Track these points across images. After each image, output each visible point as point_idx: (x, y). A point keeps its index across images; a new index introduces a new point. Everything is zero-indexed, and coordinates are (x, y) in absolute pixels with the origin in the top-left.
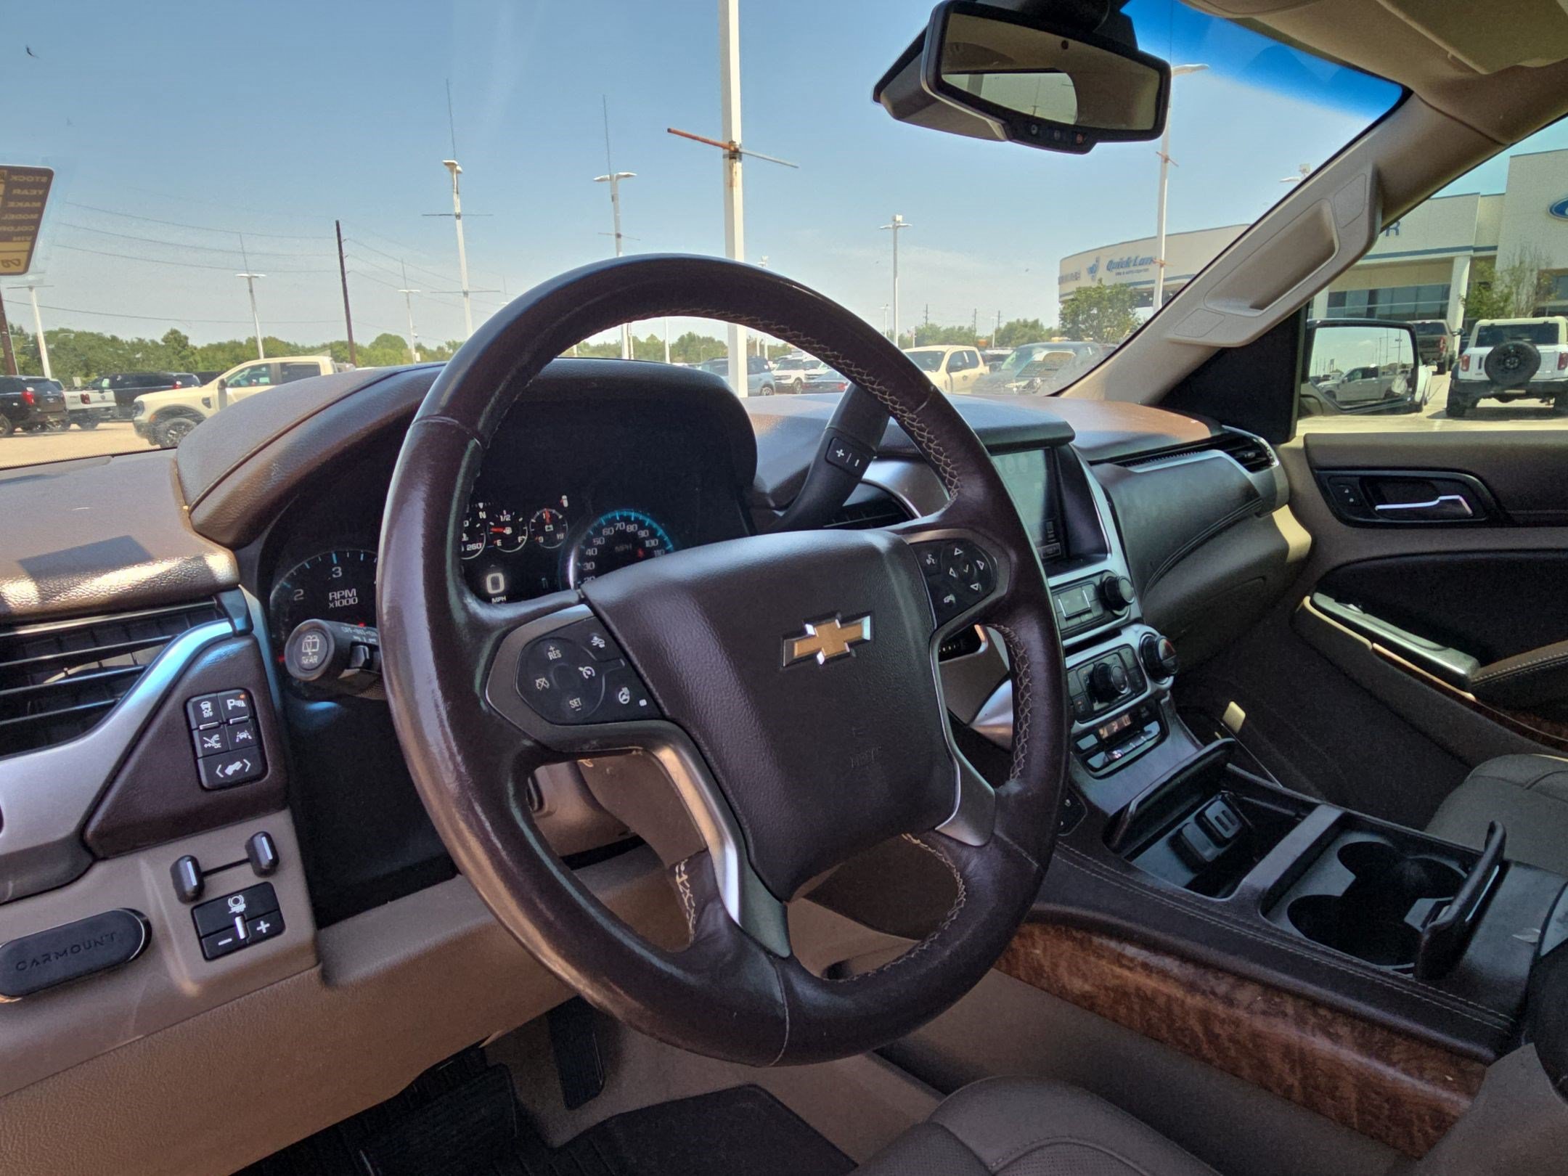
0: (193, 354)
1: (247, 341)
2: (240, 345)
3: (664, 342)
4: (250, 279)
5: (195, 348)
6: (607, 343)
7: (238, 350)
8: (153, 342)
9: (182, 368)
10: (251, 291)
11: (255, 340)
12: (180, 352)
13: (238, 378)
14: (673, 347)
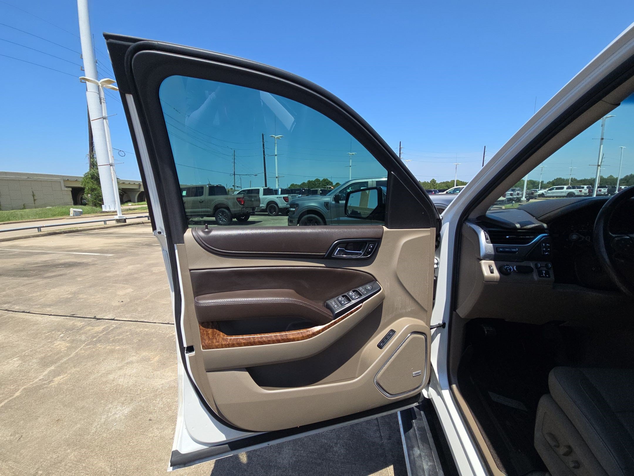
0: (437, 185)
1: (451, 181)
2: (449, 182)
3: (617, 178)
4: (456, 165)
5: (437, 183)
6: (586, 178)
7: (448, 183)
8: (428, 182)
9: (433, 188)
10: (456, 168)
11: (454, 181)
12: (434, 184)
13: (451, 191)
14: (621, 180)
